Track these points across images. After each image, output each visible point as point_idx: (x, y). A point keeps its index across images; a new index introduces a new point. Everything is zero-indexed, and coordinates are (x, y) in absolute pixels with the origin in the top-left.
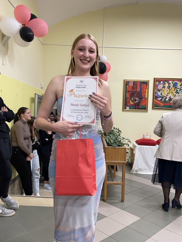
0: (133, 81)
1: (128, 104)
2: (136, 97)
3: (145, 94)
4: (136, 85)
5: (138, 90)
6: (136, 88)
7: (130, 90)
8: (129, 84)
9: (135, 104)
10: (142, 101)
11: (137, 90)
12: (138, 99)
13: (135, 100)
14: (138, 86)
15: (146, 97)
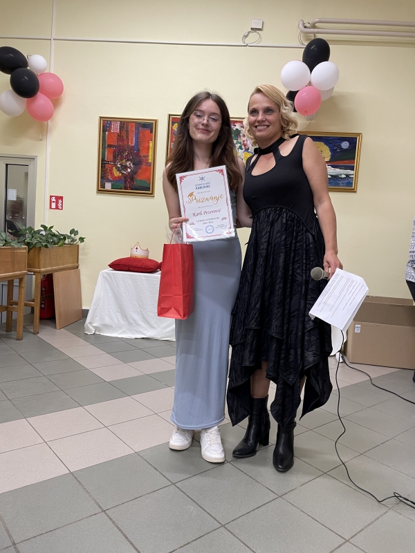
0: (121, 122)
1: (109, 177)
2: (128, 160)
3: (148, 153)
4: (127, 131)
5: (132, 143)
6: (127, 138)
7: (112, 143)
8: (110, 128)
9: (125, 177)
10: (140, 171)
11: (128, 143)
12: (131, 165)
13: (125, 167)
14: (130, 134)
15: (150, 161)
